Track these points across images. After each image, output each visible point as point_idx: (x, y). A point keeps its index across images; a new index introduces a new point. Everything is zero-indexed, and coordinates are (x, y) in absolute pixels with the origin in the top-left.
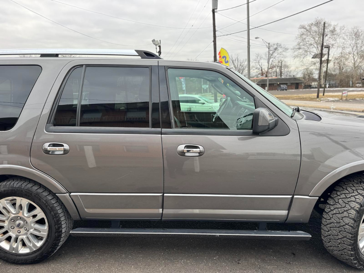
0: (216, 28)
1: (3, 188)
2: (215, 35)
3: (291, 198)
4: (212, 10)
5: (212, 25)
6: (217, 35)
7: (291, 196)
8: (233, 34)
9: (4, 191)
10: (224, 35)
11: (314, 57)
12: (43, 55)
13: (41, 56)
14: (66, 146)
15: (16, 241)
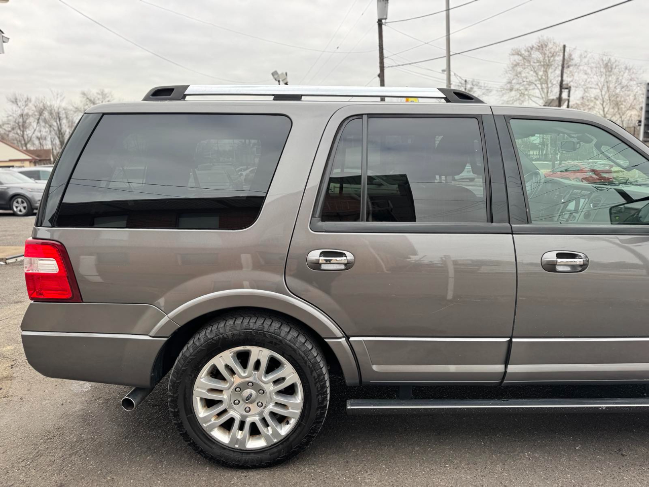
0: (385, 52)
1: (231, 330)
2: (383, 65)
4: (377, 20)
5: (378, 48)
6: (385, 65)
8: (415, 63)
9: (233, 335)
10: (399, 65)
11: (547, 104)
12: (278, 97)
14: (350, 256)
15: (241, 427)
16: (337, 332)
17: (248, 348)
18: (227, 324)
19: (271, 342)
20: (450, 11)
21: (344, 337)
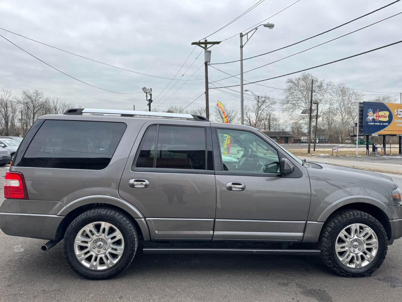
0: (209, 80)
1: (93, 214)
3: (305, 224)
4: (205, 62)
6: (209, 87)
7: (305, 222)
8: (227, 87)
9: (93, 216)
10: (217, 88)
11: (304, 112)
12: (123, 115)
13: (121, 116)
14: (147, 182)
15: (96, 260)
16: (141, 215)
17: (100, 222)
18: (91, 211)
19: (110, 220)
20: (243, 61)
21: (143, 218)
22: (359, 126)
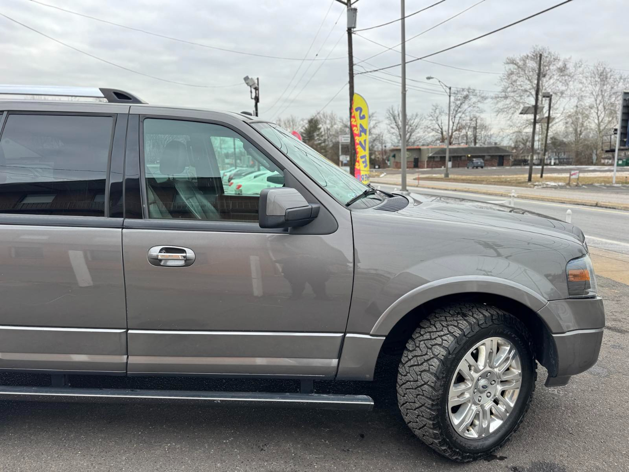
0: (354, 59)
3: (341, 338)
4: (347, 29)
5: (347, 55)
6: (355, 72)
7: (341, 335)
8: (382, 69)
10: (367, 72)
11: (523, 112)
20: (406, 19)
22: (622, 134)
